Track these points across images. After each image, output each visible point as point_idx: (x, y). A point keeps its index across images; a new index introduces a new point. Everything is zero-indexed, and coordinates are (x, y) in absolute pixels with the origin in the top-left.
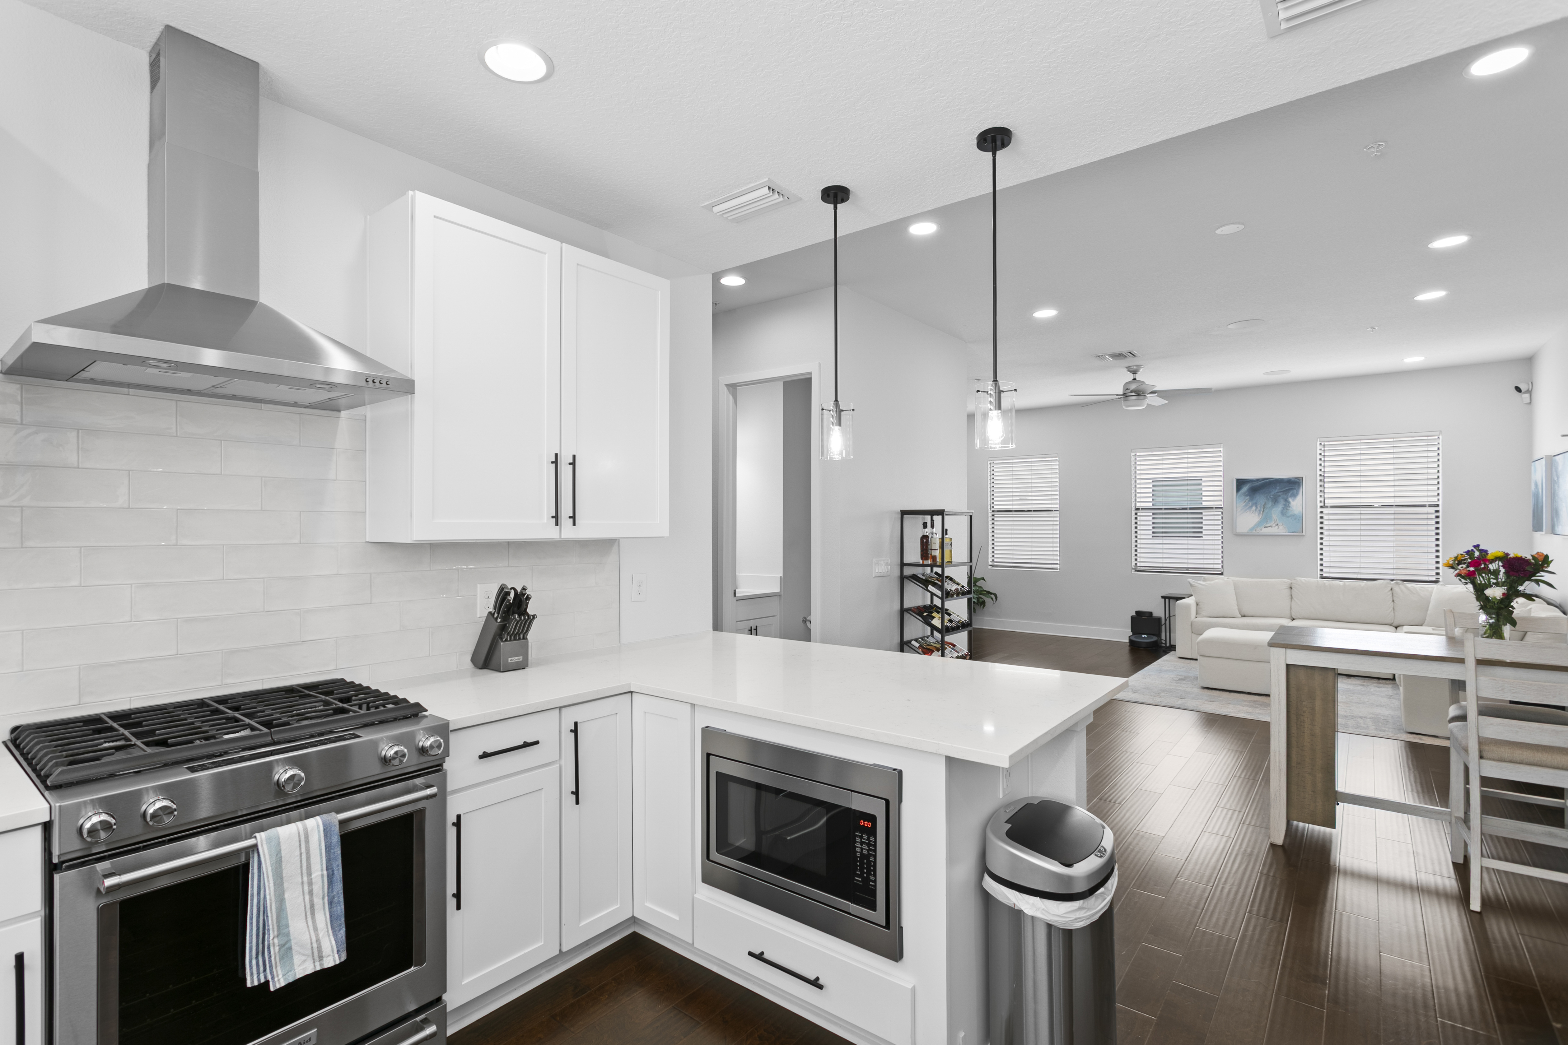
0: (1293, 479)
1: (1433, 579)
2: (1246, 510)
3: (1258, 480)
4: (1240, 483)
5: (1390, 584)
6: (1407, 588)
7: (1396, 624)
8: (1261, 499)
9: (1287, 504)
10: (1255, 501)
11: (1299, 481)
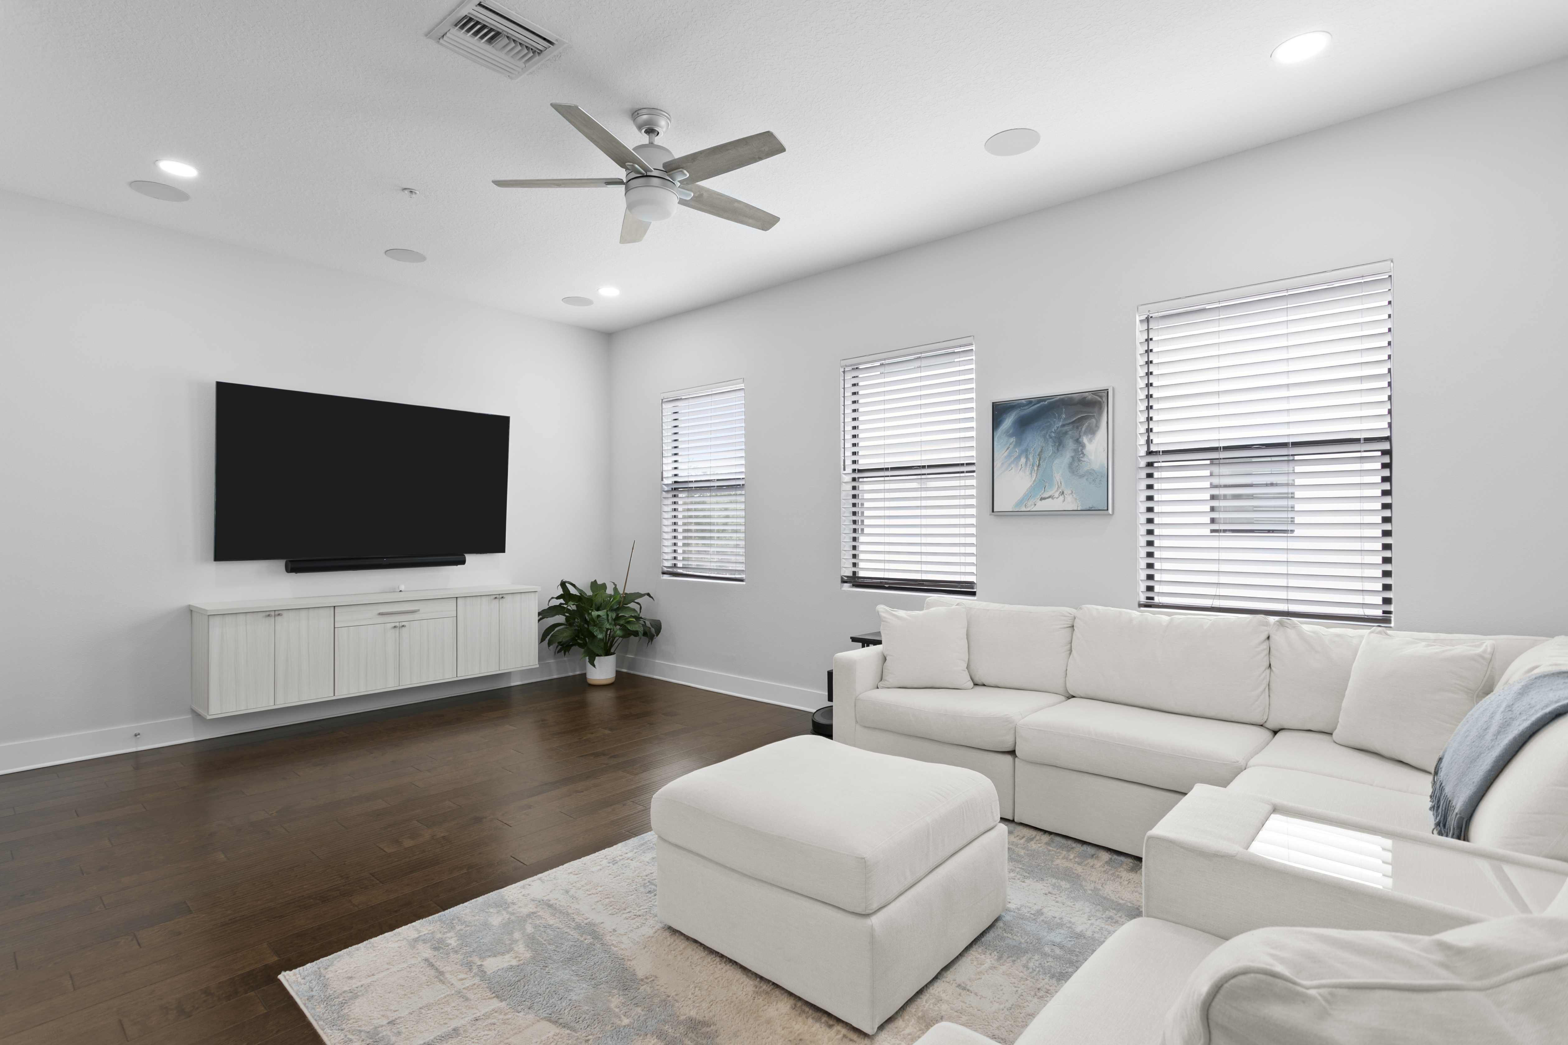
0: (1090, 397)
1: (1378, 613)
2: (1010, 465)
3: (1030, 402)
4: (999, 411)
5: (1267, 624)
6: (1301, 635)
7: (1273, 724)
8: (1035, 440)
9: (1080, 448)
10: (1024, 446)
11: (1099, 399)
